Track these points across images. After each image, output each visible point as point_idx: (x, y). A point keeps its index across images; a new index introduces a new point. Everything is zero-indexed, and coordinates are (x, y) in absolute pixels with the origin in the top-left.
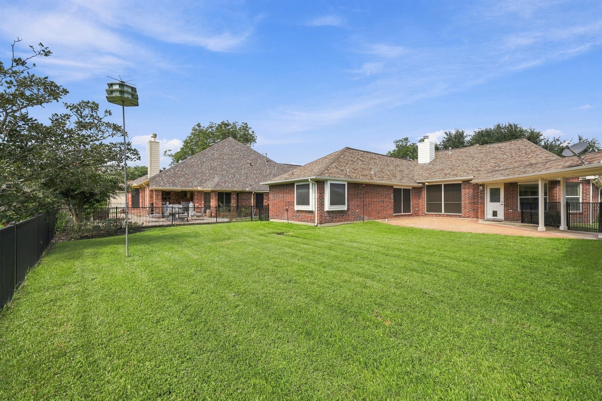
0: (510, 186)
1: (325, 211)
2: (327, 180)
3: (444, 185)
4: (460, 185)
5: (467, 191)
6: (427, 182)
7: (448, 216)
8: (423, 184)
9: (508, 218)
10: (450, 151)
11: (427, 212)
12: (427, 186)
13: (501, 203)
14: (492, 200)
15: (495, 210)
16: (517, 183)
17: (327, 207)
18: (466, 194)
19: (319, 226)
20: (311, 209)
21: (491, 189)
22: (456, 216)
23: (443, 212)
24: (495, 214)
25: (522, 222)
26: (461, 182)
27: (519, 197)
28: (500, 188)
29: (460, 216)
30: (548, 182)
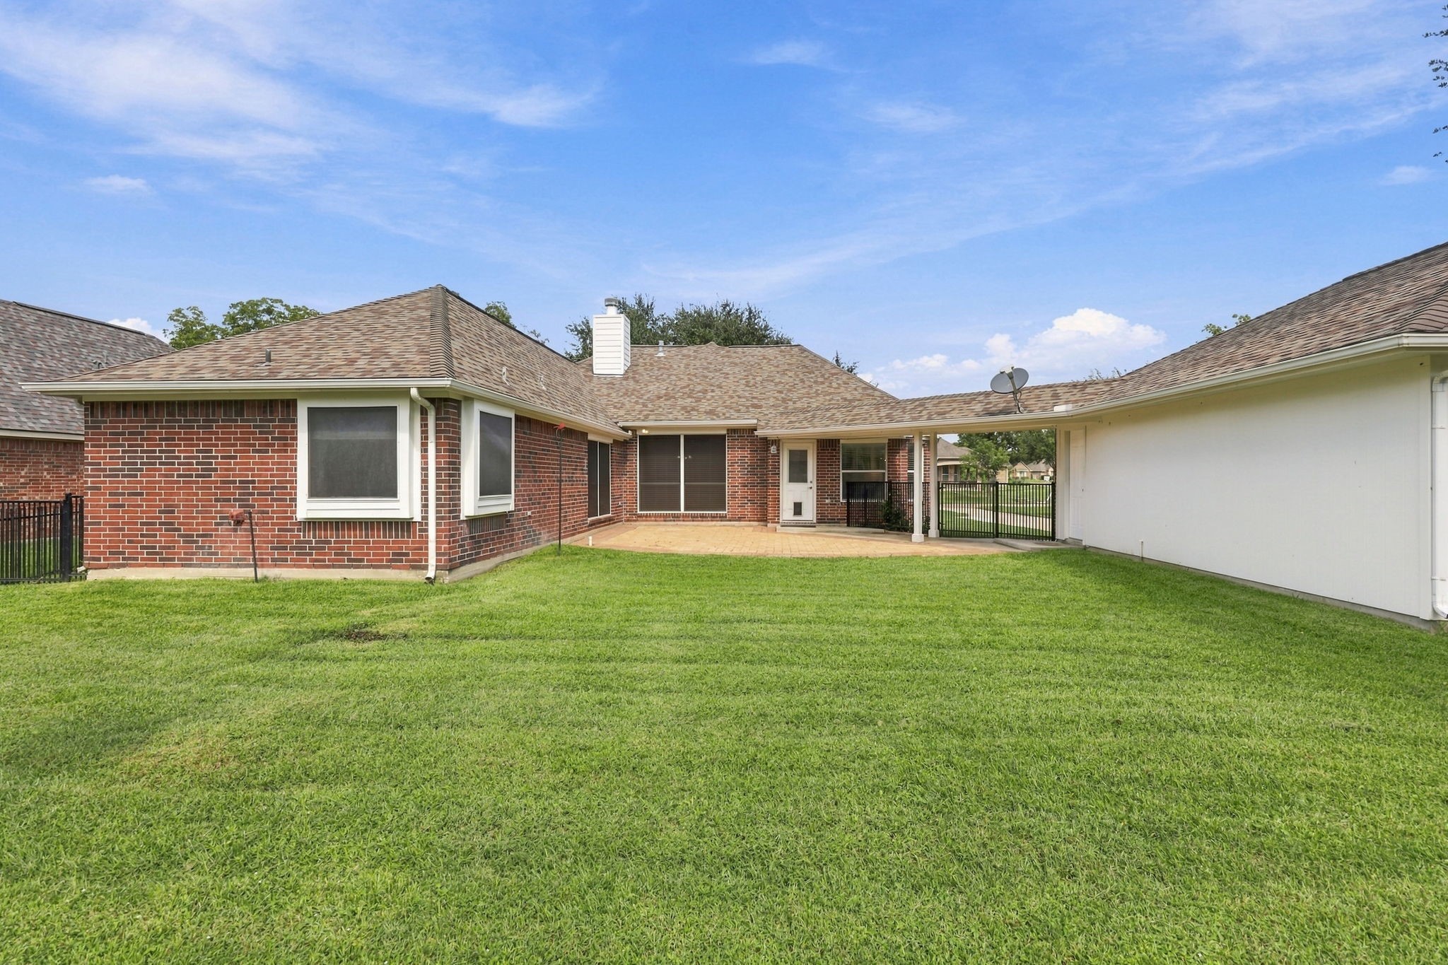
0: (827, 446)
1: (462, 518)
2: (470, 399)
3: (686, 437)
4: (723, 437)
5: (739, 453)
6: (646, 428)
7: (694, 518)
8: (634, 430)
9: (824, 519)
10: (661, 349)
11: (641, 510)
12: (642, 438)
13: (809, 485)
14: (792, 479)
15: (798, 501)
16: (839, 440)
17: (471, 503)
18: (736, 460)
19: (447, 578)
20: (404, 514)
21: (792, 453)
22: (713, 518)
23: (682, 510)
24: (798, 508)
25: (848, 526)
26: (724, 432)
27: (842, 471)
28: (806, 451)
29: (723, 518)
30: (887, 441)
